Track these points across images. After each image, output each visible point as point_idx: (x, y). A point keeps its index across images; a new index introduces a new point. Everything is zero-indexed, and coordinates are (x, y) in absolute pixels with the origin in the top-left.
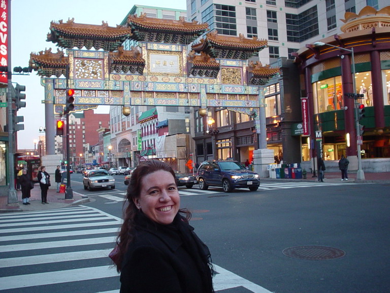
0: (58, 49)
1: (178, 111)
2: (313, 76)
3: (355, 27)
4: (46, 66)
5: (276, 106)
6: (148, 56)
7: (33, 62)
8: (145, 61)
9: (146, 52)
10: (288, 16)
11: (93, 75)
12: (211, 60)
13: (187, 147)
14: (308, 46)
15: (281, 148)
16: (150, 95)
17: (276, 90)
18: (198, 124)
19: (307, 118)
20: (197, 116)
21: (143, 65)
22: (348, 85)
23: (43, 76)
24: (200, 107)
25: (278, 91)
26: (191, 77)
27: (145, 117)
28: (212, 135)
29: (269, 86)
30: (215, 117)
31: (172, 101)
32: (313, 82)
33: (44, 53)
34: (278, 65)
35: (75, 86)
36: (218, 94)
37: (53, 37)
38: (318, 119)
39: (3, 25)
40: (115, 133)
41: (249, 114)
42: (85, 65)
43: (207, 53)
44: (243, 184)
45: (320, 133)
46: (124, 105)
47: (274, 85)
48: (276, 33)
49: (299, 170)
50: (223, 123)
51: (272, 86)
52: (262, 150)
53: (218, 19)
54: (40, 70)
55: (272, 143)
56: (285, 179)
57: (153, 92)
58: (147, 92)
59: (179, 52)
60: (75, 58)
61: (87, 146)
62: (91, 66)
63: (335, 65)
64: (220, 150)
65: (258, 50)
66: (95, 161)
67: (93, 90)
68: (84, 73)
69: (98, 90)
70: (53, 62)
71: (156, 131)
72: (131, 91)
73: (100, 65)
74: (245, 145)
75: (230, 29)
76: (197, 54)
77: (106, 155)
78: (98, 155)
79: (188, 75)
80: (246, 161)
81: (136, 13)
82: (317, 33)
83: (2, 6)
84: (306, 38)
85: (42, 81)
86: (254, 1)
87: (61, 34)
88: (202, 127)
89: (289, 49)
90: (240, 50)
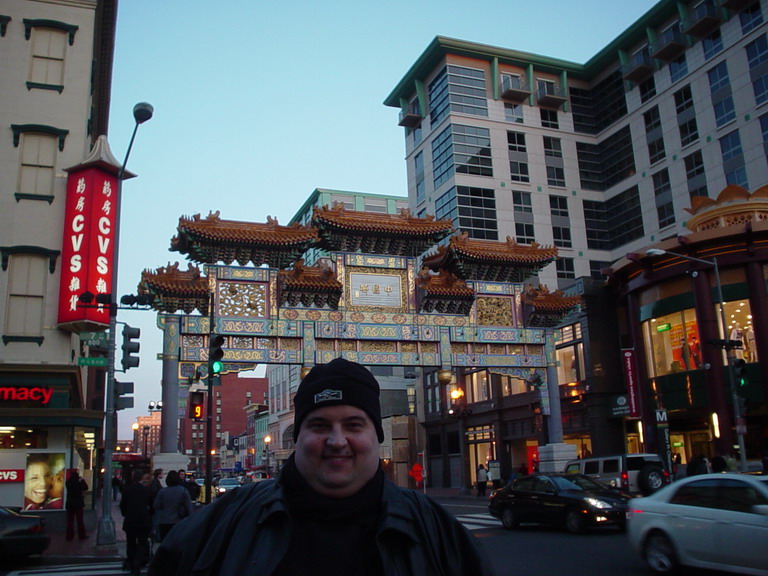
0: (190, 265)
1: (392, 375)
2: (642, 309)
3: (712, 222)
4: (167, 293)
5: (576, 365)
6: (347, 277)
7: (146, 286)
8: (341, 286)
9: (343, 270)
10: (587, 204)
11: (249, 310)
12: (458, 283)
13: (411, 439)
14: (630, 256)
16: (351, 345)
17: (574, 336)
18: (430, 398)
19: (635, 386)
20: (436, 381)
21: (338, 292)
22: (707, 324)
23: (161, 310)
24: (440, 367)
25: (579, 337)
26: (422, 315)
28: (459, 418)
29: (562, 328)
30: (462, 385)
31: (389, 357)
32: (642, 319)
33: (165, 271)
34: (576, 291)
36: (471, 343)
37: (180, 244)
38: (654, 387)
39: (105, 224)
40: (276, 414)
41: (528, 379)
42: (236, 292)
43: (450, 273)
45: (664, 413)
46: (302, 364)
47: (571, 327)
48: (566, 233)
50: (478, 396)
51: (567, 329)
52: (555, 446)
53: (462, 211)
54: (156, 301)
55: (571, 433)
57: (355, 340)
58: (344, 340)
59: (401, 269)
60: (219, 280)
61: (226, 436)
62: (246, 294)
63: (682, 289)
64: (472, 447)
65: (541, 264)
66: (240, 463)
67: (248, 337)
68: (234, 307)
69: (258, 337)
70: (180, 287)
72: (316, 339)
73: (262, 292)
74: (520, 436)
75: (485, 227)
76: (431, 272)
77: (259, 454)
78: (244, 453)
79: (418, 312)
80: (520, 466)
81: (322, 202)
82: (640, 233)
83: (104, 191)
84: (622, 242)
85: (159, 320)
86: (526, 180)
87: (198, 237)
88: (438, 403)
89: (591, 262)
90: (510, 266)
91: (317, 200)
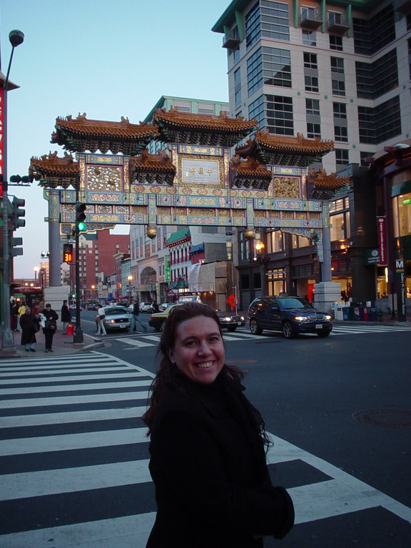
0: (65, 153)
1: (217, 232)
2: (393, 188)
4: (50, 174)
5: (344, 227)
6: (180, 162)
7: (34, 169)
8: (175, 169)
9: (177, 157)
10: (361, 109)
11: (109, 185)
12: (261, 167)
13: (229, 278)
14: (387, 149)
15: (350, 281)
16: (182, 211)
17: (344, 206)
18: (242, 249)
19: (384, 242)
20: (242, 239)
21: (173, 173)
23: (46, 186)
24: (246, 227)
25: (347, 207)
26: (234, 189)
27: (174, 240)
28: (261, 263)
29: (335, 201)
30: (264, 240)
31: (210, 220)
32: (393, 195)
33: (47, 158)
34: (348, 173)
35: (87, 200)
36: (269, 210)
37: (58, 138)
38: (398, 244)
40: (136, 260)
41: (309, 236)
42: (100, 173)
43: (255, 159)
45: (402, 263)
46: (148, 225)
47: (342, 200)
48: (345, 131)
49: (373, 310)
50: (275, 248)
51: (339, 201)
52: (325, 284)
53: (269, 114)
54: (42, 179)
55: (338, 275)
56: (355, 322)
57: (186, 207)
58: (178, 207)
59: (219, 156)
60: (87, 164)
61: (101, 276)
62: (107, 174)
64: (270, 283)
65: (322, 154)
66: (111, 294)
67: (109, 205)
68: (98, 184)
69: (116, 205)
70: (59, 169)
71: (188, 258)
72: (158, 207)
73: (118, 173)
74: (304, 277)
75: (285, 126)
76: (242, 159)
77: (124, 288)
78: (114, 287)
79: (231, 187)
81: (165, 106)
82: (398, 132)
84: (385, 138)
85: (45, 194)
86: (316, 90)
87: (70, 133)
88: (248, 253)
89: (361, 153)
90: (298, 155)
91: (163, 104)
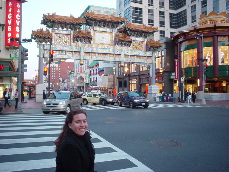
0: (47, 29)
1: (110, 63)
2: (182, 47)
3: (206, 23)
4: (40, 37)
5: (162, 63)
6: (94, 34)
7: (33, 35)
8: (92, 37)
9: (93, 32)
10: (171, 14)
11: (64, 43)
12: (128, 37)
13: (114, 82)
14: (179, 32)
15: (163, 85)
16: (94, 54)
17: (162, 54)
18: (120, 70)
19: (178, 70)
20: (120, 66)
21: (91, 38)
22: (200, 53)
23: (38, 42)
24: (121, 62)
25: (163, 55)
26: (116, 46)
27: (92, 65)
28: (127, 77)
29: (158, 52)
30: (129, 67)
31: (106, 58)
32: (181, 51)
33: (39, 31)
34: (164, 41)
35: (55, 49)
36: (130, 55)
37: (44, 22)
38: (183, 71)
39: (18, 16)
40: (76, 73)
42: (61, 37)
43: (125, 34)
44: (140, 104)
45: (184, 79)
46: (80, 60)
47: (161, 52)
48: (164, 23)
49: (172, 98)
50: (133, 71)
52: (153, 86)
53: (133, 15)
54: (37, 39)
55: (158, 82)
56: (164, 102)
57: (96, 53)
58: (92, 53)
59: (111, 32)
60: (55, 33)
61: (61, 79)
62: (64, 38)
63: (194, 42)
64: (131, 85)
65: (153, 33)
66: (65, 87)
67: (64, 51)
68: (60, 42)
69: (67, 51)
70: (44, 35)
71: (97, 73)
72: (84, 52)
73: (68, 38)
74: (144, 83)
75: (139, 20)
76: (120, 34)
77: (71, 85)
78: (66, 84)
79: (115, 45)
82: (186, 24)
83: (18, 6)
84: (180, 26)
85: (37, 45)
86: (152, 5)
87: (49, 21)
88: (122, 72)
89: (170, 32)
90: (143, 33)
91: (89, 9)
